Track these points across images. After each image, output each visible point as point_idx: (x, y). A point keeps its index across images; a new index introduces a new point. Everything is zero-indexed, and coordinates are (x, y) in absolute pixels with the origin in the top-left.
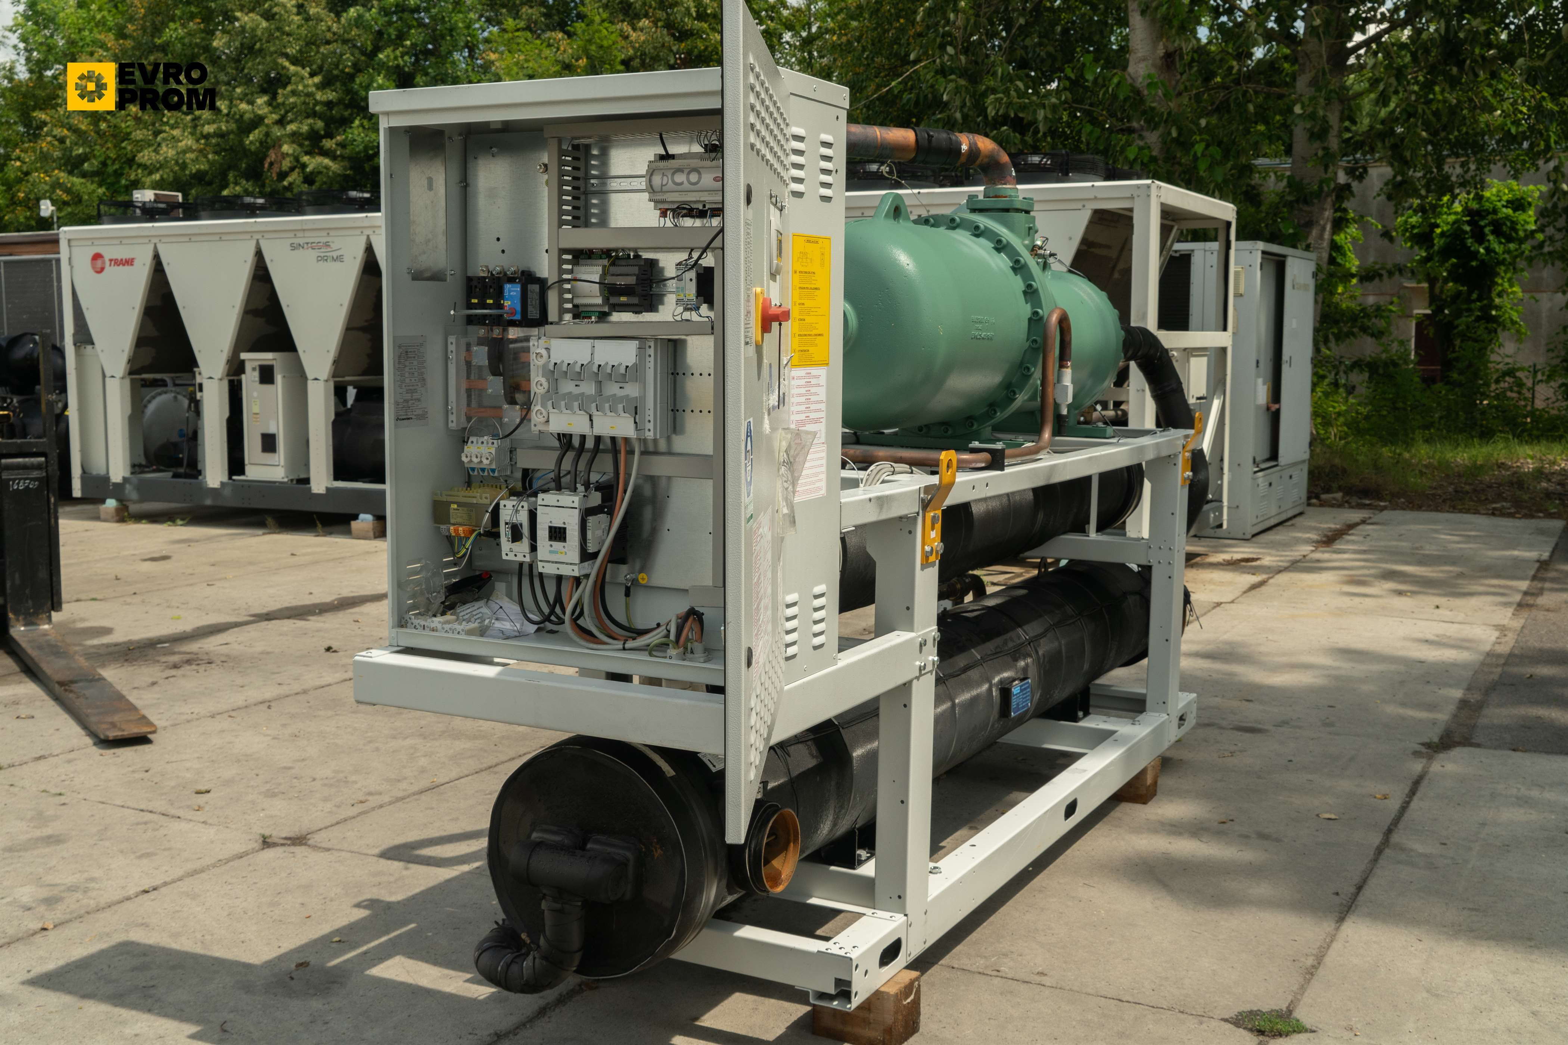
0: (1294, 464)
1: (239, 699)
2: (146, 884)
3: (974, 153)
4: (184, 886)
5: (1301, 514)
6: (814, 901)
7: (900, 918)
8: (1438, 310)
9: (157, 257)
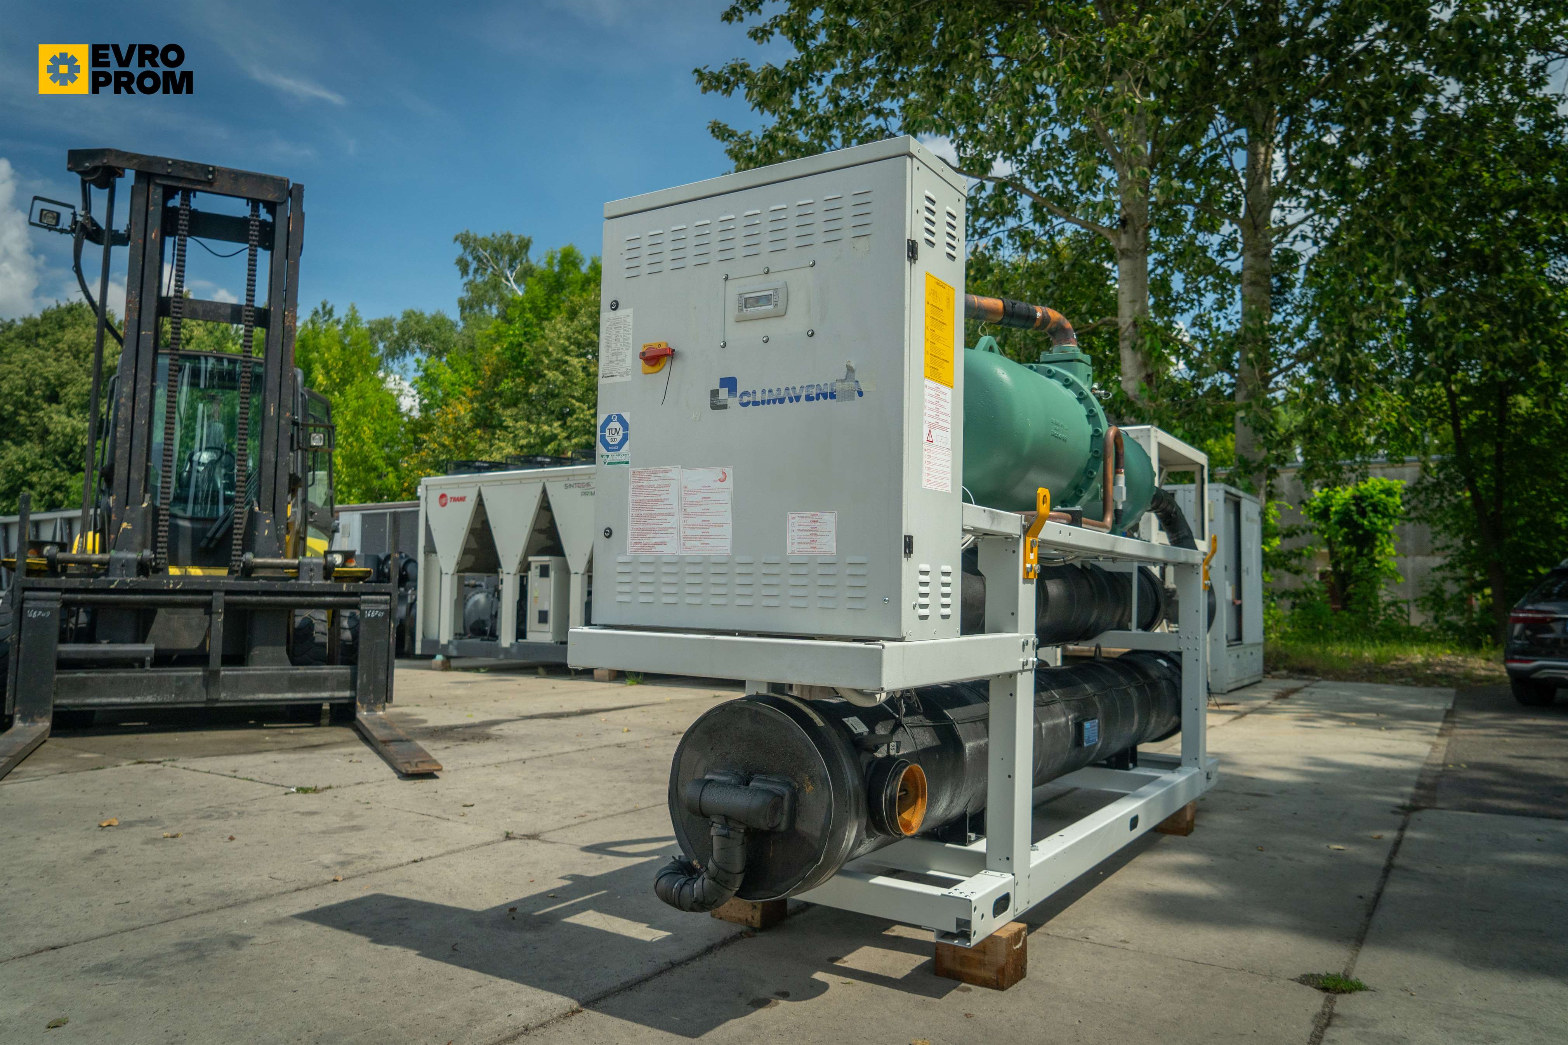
0: (1254, 645)
1: (504, 758)
2: (417, 856)
3: (1046, 320)
4: (442, 860)
5: (1259, 682)
6: (931, 872)
7: (1008, 877)
8: (1336, 565)
9: (480, 495)
